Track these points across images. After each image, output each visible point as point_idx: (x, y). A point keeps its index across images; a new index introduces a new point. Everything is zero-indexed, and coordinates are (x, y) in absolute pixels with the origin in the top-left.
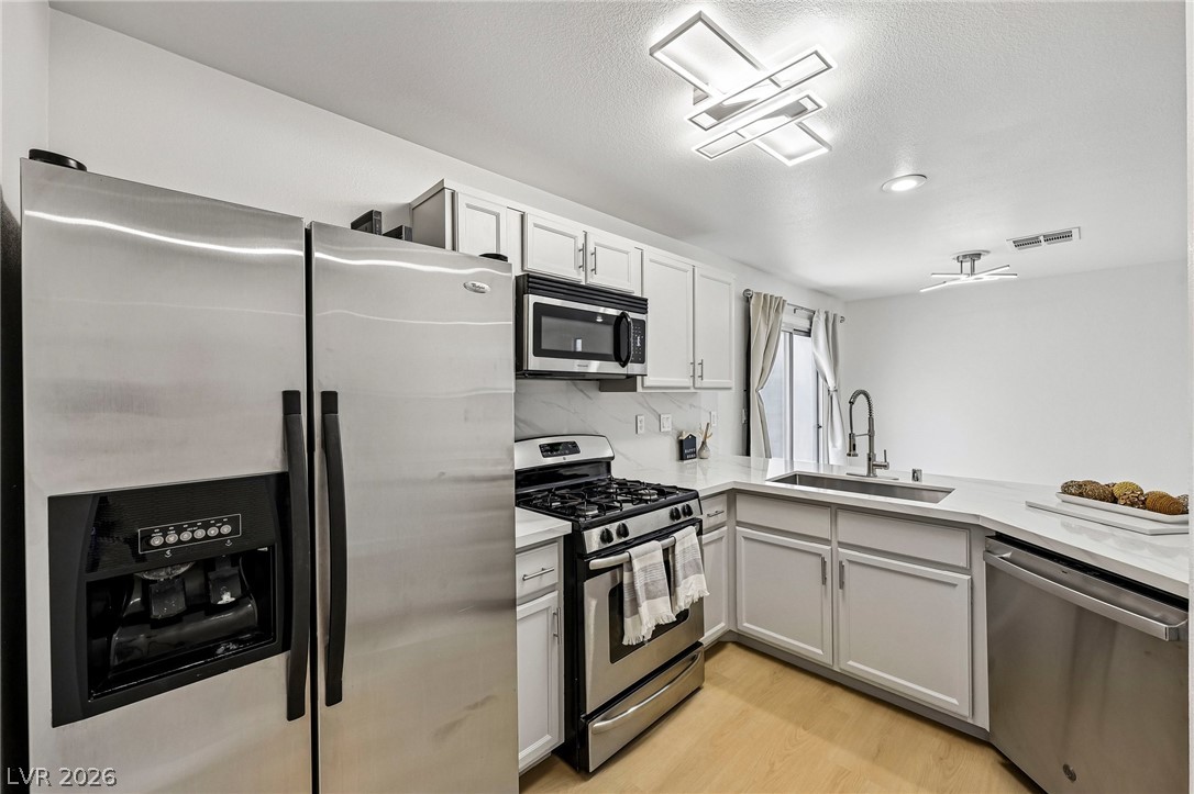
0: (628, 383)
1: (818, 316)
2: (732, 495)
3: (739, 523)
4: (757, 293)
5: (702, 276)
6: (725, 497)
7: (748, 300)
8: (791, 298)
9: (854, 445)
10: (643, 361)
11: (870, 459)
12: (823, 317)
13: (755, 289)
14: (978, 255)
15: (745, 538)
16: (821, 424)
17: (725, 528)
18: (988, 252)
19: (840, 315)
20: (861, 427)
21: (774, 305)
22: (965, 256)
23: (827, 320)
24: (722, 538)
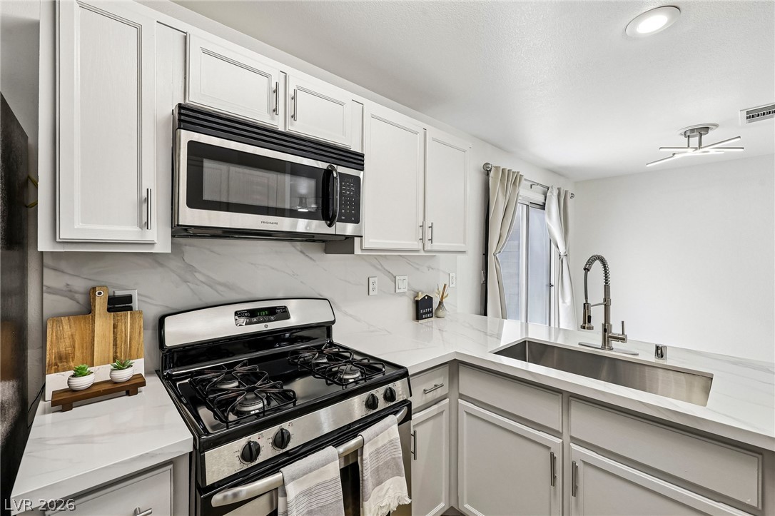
0: (344, 245)
1: (551, 192)
2: (455, 367)
3: (462, 396)
4: (497, 168)
5: (434, 140)
6: (446, 368)
7: (487, 173)
8: (528, 174)
9: (589, 317)
10: (357, 221)
11: (605, 330)
12: (555, 193)
13: (494, 163)
14: (706, 129)
15: (467, 413)
16: (553, 283)
17: (447, 400)
18: (716, 125)
19: (570, 191)
20: (596, 296)
21: (513, 179)
22: (692, 131)
23: (559, 195)
24: (442, 412)
